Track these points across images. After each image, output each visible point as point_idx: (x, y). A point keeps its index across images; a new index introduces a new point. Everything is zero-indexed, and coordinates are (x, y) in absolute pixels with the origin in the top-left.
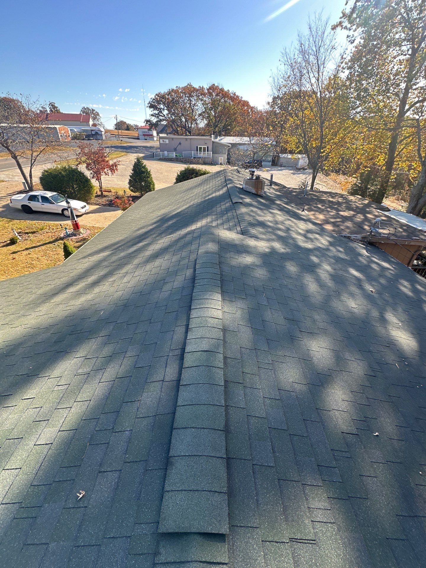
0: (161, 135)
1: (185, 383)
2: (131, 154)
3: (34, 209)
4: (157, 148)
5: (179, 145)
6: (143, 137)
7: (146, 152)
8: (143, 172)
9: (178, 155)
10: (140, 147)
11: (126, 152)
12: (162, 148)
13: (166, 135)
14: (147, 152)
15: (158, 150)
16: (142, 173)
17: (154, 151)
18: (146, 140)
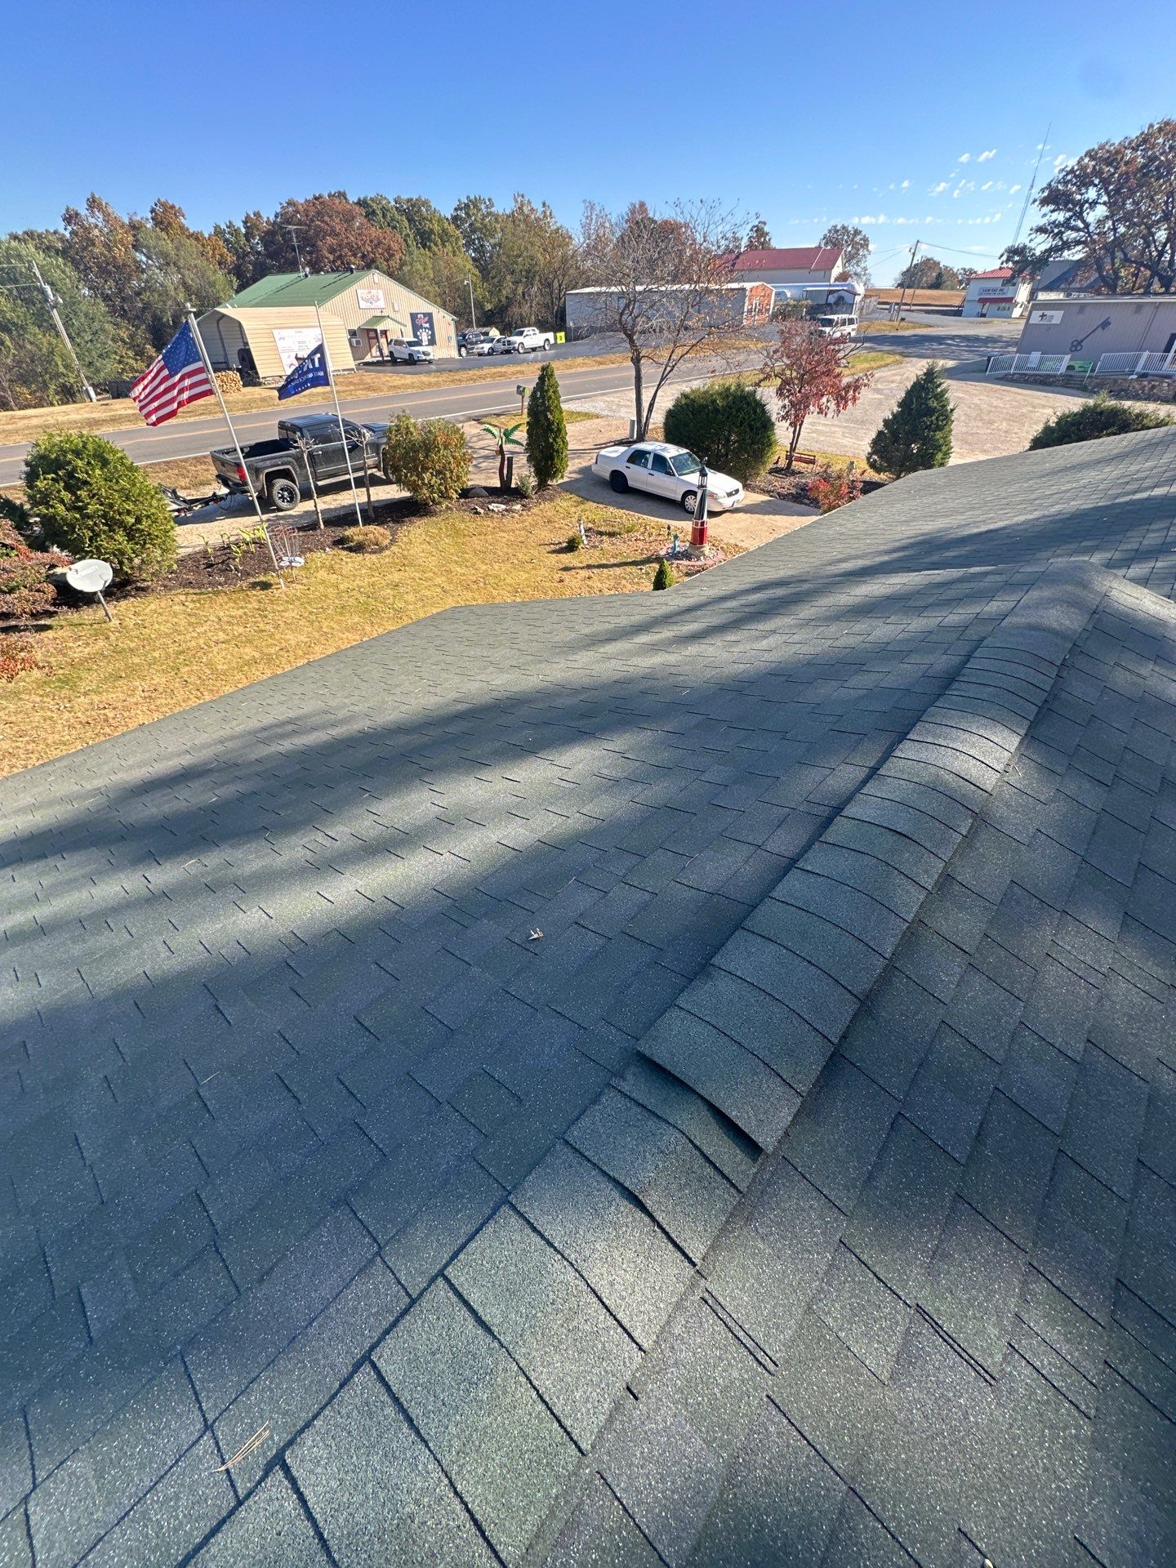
0: (1042, 296)
1: (809, 868)
2: (914, 359)
3: (630, 483)
4: (1008, 344)
5: (1100, 329)
6: (978, 308)
7: (966, 355)
8: (930, 411)
9: (1077, 364)
10: (953, 338)
11: (901, 354)
12: (1030, 339)
13: (1061, 296)
14: (970, 356)
15: (1010, 349)
16: (926, 415)
17: (994, 350)
18: (983, 315)
